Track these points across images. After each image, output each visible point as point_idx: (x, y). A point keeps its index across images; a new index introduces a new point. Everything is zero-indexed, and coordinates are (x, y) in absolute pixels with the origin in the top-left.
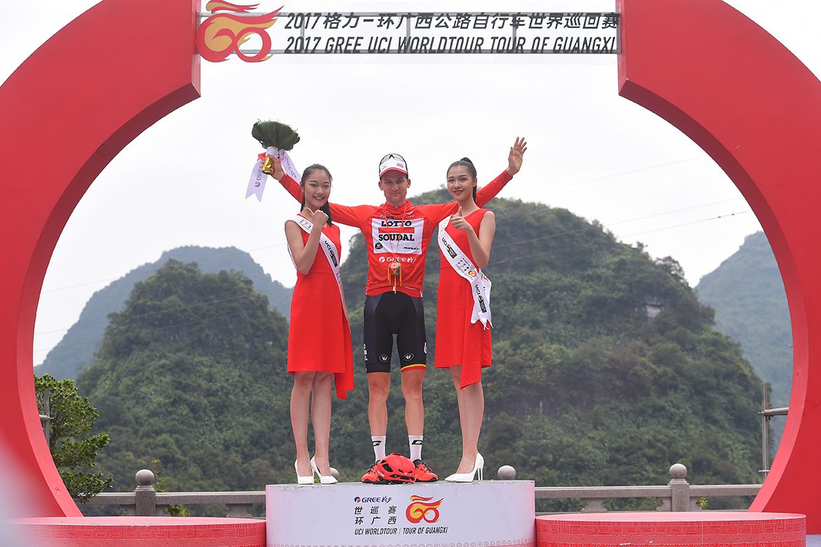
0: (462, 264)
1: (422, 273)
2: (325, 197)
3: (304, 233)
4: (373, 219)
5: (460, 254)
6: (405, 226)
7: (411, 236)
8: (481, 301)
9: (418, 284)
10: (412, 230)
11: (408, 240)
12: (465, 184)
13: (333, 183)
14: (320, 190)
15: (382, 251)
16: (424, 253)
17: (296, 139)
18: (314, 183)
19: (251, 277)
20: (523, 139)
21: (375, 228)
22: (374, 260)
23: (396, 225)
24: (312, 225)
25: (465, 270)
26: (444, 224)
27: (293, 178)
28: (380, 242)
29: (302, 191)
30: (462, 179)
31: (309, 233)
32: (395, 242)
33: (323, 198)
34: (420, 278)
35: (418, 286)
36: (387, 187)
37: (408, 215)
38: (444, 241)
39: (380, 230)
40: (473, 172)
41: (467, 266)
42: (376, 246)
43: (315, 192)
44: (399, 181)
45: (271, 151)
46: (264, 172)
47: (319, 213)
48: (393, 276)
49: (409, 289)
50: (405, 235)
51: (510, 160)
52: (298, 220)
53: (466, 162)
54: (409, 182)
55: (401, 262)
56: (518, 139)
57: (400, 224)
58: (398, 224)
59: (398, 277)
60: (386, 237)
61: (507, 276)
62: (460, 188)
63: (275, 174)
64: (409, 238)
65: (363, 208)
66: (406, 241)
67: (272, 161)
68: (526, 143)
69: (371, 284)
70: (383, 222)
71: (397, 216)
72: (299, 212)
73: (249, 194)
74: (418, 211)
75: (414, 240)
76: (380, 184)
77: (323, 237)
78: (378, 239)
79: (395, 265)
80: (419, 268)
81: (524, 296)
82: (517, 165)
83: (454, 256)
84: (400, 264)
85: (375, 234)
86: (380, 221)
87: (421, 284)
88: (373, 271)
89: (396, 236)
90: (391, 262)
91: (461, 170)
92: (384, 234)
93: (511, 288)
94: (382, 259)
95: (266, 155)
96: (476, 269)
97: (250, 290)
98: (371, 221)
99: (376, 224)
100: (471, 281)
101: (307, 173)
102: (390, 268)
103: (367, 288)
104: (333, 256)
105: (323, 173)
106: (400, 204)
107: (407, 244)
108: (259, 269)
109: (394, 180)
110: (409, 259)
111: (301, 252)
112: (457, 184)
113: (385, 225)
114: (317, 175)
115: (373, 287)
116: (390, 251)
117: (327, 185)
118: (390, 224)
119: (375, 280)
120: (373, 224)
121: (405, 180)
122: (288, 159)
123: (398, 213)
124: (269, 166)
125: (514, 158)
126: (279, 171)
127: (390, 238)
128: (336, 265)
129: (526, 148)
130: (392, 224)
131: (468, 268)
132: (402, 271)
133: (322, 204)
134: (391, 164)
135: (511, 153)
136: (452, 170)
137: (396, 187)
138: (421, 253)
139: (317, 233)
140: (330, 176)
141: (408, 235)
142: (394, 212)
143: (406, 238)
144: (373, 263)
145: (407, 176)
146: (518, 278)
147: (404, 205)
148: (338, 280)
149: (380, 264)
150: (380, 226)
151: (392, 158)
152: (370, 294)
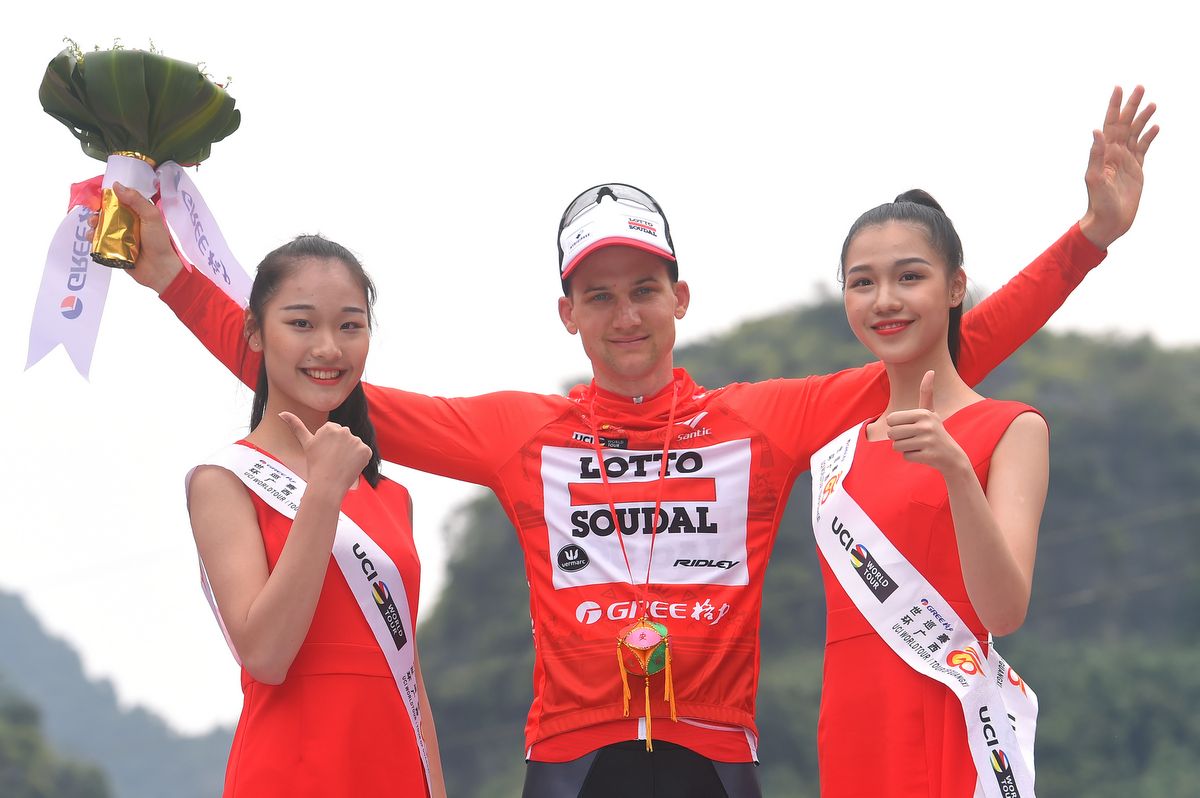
0: (919, 621)
1: (751, 661)
2: (346, 368)
3: (267, 519)
4: (546, 451)
5: (912, 585)
6: (675, 474)
7: (703, 512)
8: (1004, 775)
9: (735, 705)
10: (706, 489)
11: (690, 529)
12: (918, 295)
13: (377, 309)
14: (327, 343)
15: (586, 577)
16: (755, 577)
17: (224, 118)
18: (301, 315)
19: (32, 690)
20: (1139, 93)
21: (556, 485)
22: (555, 617)
23: (641, 472)
24: (301, 486)
25: (935, 647)
26: (834, 459)
27: (218, 280)
28: (579, 541)
29: (255, 345)
30: (908, 275)
31: (291, 514)
32: (639, 541)
33: (341, 373)
34: (746, 678)
35: (738, 716)
36: (595, 317)
37: (689, 430)
38: (840, 531)
39: (577, 494)
40: (948, 247)
41: (939, 630)
42: (562, 558)
43: (307, 351)
44: (643, 291)
45: (123, 170)
46: (98, 258)
47: (333, 434)
48: (636, 681)
49: (702, 731)
50: (680, 512)
51: (1093, 184)
52: (241, 461)
53: (918, 206)
54: (683, 292)
55: (668, 621)
56: (1118, 95)
57: (656, 465)
58: (648, 466)
59: (658, 681)
60: (603, 523)
61: (1104, 654)
62: (894, 310)
63: (145, 265)
64: (696, 523)
65: (502, 409)
66: (682, 536)
67: (129, 212)
68: (1151, 110)
69: (546, 717)
70: (586, 462)
71: (640, 435)
72: (244, 432)
73: (38, 348)
74: (724, 411)
75: (713, 529)
76: (565, 308)
77: (348, 532)
78: (568, 528)
79: (645, 636)
80: (739, 642)
81: (1181, 735)
82: (1122, 201)
83: (884, 589)
84: (663, 630)
85: (557, 510)
86: (574, 457)
87: (748, 704)
88: (551, 659)
89: (641, 517)
90: (626, 623)
91: (900, 240)
92: (591, 509)
93: (1124, 701)
94: (588, 613)
95: (107, 186)
96: (974, 644)
97: (30, 748)
98: (538, 457)
99: (559, 468)
100: (961, 692)
101: (271, 274)
102: (625, 649)
103: (533, 733)
104: (386, 605)
105: (337, 273)
106: (654, 383)
107: (692, 546)
108: (64, 657)
109: (621, 286)
110: (698, 609)
111: (256, 593)
112: (884, 295)
113: (595, 474)
114: (311, 282)
115: (554, 726)
116: (621, 576)
117: (353, 322)
118: (615, 467)
119: (564, 696)
120: (546, 470)
121: (666, 284)
122: (193, 205)
123: (644, 419)
124: (119, 234)
125: (1109, 174)
126: (162, 253)
127: (619, 524)
128: (400, 641)
129: (1155, 131)
130: (625, 466)
131: (944, 638)
132: (673, 654)
133: (336, 396)
134: (606, 223)
135: (1097, 157)
136: (864, 240)
137: (631, 314)
138: (742, 578)
139: (320, 514)
140: (364, 284)
141: (691, 507)
142: (630, 419)
143: (681, 522)
144: (555, 630)
145: (670, 266)
146: (1151, 659)
147: (668, 389)
148: (413, 701)
149: (579, 631)
150: (576, 478)
151: (606, 198)
152: (547, 753)
